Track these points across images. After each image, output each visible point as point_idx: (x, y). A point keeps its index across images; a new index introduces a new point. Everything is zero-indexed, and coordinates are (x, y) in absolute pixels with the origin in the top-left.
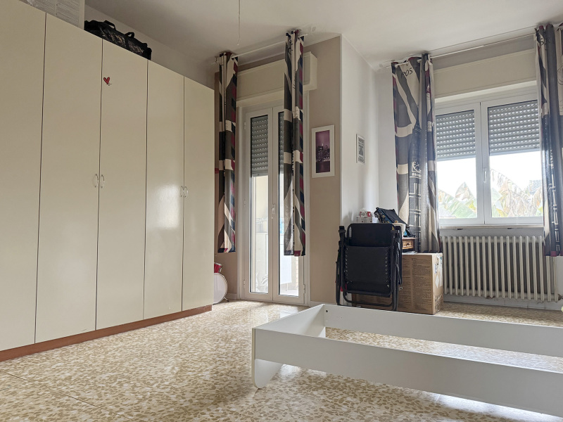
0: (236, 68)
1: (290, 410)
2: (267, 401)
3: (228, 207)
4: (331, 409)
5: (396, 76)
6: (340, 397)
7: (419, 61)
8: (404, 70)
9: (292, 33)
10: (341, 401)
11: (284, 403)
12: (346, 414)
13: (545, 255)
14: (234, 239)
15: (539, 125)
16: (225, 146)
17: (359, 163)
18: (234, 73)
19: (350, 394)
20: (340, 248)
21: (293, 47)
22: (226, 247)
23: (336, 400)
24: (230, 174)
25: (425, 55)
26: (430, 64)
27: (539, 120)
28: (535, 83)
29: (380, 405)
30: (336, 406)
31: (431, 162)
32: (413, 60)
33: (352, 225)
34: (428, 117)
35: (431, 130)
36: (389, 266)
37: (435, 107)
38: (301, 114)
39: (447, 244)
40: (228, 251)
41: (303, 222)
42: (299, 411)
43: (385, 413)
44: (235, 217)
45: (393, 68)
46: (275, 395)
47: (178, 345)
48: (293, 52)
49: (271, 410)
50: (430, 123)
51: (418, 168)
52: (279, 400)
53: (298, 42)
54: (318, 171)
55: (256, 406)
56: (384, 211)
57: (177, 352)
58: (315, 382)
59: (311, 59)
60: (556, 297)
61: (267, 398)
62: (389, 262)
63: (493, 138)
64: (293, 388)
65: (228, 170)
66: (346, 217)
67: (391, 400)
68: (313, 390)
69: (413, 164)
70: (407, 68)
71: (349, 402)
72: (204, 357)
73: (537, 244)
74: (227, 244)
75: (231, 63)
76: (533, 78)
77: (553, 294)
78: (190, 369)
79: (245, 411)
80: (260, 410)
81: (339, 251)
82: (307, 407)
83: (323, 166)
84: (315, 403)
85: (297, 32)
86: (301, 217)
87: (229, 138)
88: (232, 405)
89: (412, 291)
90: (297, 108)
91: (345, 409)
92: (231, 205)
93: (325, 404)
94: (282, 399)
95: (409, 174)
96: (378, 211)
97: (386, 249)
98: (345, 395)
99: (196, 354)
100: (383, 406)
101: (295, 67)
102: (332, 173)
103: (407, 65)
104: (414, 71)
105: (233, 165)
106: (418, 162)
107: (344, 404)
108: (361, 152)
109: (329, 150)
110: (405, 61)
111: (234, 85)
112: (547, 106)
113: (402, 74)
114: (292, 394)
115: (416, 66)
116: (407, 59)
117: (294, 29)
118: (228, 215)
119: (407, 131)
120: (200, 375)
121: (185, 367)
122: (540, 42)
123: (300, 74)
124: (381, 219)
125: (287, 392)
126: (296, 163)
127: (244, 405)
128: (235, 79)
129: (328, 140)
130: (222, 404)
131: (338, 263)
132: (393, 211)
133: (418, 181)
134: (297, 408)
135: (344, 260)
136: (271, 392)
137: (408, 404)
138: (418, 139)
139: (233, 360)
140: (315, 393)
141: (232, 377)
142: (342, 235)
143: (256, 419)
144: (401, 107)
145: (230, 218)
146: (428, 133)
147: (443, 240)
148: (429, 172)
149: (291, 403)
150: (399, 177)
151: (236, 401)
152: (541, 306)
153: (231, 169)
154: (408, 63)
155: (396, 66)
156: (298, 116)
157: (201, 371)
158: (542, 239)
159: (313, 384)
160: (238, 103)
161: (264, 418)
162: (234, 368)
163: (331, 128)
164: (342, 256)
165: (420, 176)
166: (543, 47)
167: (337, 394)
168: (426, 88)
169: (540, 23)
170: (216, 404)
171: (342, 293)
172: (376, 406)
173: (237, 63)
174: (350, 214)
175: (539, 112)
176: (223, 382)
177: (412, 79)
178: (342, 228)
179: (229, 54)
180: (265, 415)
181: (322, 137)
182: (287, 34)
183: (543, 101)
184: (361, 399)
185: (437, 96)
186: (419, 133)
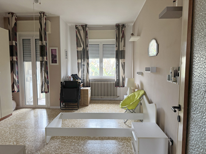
0: (16, 19)
1: (59, 148)
2: (52, 147)
3: (15, 75)
4: (70, 145)
5: (77, 30)
6: (71, 140)
7: (84, 26)
8: (79, 28)
9: (42, 13)
10: (72, 142)
11: (57, 146)
12: (74, 145)
13: (115, 86)
14: (18, 87)
15: (115, 53)
16: (13, 51)
17: (66, 59)
18: (15, 21)
19: (73, 139)
20: (61, 89)
21: (42, 18)
22: (15, 91)
23: (70, 142)
24: (16, 62)
25: (86, 25)
26: (88, 29)
27: (115, 51)
28: (115, 40)
29: (82, 140)
30: (71, 144)
31: (88, 60)
32: (82, 26)
33: (65, 82)
34: (87, 46)
35: (87, 50)
36: (77, 94)
37: (89, 42)
38: (46, 43)
39: (91, 83)
40: (16, 92)
41: (48, 81)
42: (62, 148)
43: (83, 142)
44: (18, 79)
45: (76, 27)
46: (53, 144)
47: (8, 133)
48: (42, 21)
49: (54, 149)
50: (87, 48)
51: (84, 61)
52: (55, 146)
53: (44, 17)
54: (52, 63)
55: (49, 149)
56: (74, 75)
57: (10, 136)
58: (63, 137)
59: (49, 23)
60: (117, 97)
61: (51, 146)
62: (77, 93)
63: (104, 53)
64: (57, 141)
65: (15, 61)
66: (63, 78)
67: (84, 138)
68: (63, 140)
69: (82, 60)
70: (80, 28)
71: (74, 141)
72: (22, 136)
73: (113, 83)
74: (16, 89)
75: (14, 18)
76: (114, 38)
77: (116, 96)
78: (20, 142)
79: (47, 152)
80: (51, 150)
81: (61, 90)
82: (64, 146)
83: (54, 61)
84: (65, 144)
85: (44, 13)
86: (47, 80)
87: (14, 48)
88: (42, 151)
89: (83, 100)
90: (45, 41)
91: (73, 144)
92: (16, 74)
93: (68, 144)
94: (56, 145)
95: (81, 63)
96: (72, 75)
97: (76, 89)
98: (72, 140)
99: (18, 136)
100: (83, 140)
101: (43, 26)
102: (57, 64)
103: (80, 27)
104: (83, 30)
105: (17, 59)
106: (84, 59)
107: (73, 142)
108: (67, 55)
109: (56, 56)
110: (80, 26)
111: (16, 27)
112: (117, 47)
113: (79, 30)
114: (58, 143)
115: (83, 28)
116: (80, 25)
117: (43, 12)
118: (16, 78)
119: (81, 49)
120: (25, 143)
121: (18, 142)
122: (116, 29)
123: (45, 29)
124: (73, 78)
125: (56, 143)
126: (45, 61)
127: (45, 150)
128: (16, 24)
129: (56, 52)
130: (38, 151)
131: (61, 94)
132: (77, 74)
133: (84, 65)
134: (61, 147)
135: (63, 93)
136: (51, 144)
137: (88, 138)
138: (84, 52)
139: (33, 135)
140: (64, 141)
141: (36, 141)
142: (61, 85)
143: (51, 153)
144: (78, 40)
145: (16, 79)
146: (87, 51)
147: (90, 82)
148: (87, 63)
149: (59, 146)
150: (78, 63)
151: (42, 149)
152: (114, 99)
153: (16, 60)
154: (81, 26)
155: (77, 27)
156: (45, 44)
157: (25, 142)
158: (114, 82)
159: (62, 138)
160: (17, 33)
161: (53, 152)
162: (36, 138)
163: (57, 48)
164: (62, 92)
165: (84, 64)
166: (117, 31)
167: (70, 140)
168: (86, 36)
169: (117, 24)
170: (37, 152)
171: (62, 103)
172: (81, 141)
173: (16, 17)
174: (64, 77)
175: (115, 49)
176: (34, 144)
177: (82, 32)
178: (61, 82)
179: (12, 14)
180: (53, 151)
181: (53, 51)
182: (40, 13)
183: (116, 46)
184: (77, 140)
185: (90, 39)
186: (84, 50)
